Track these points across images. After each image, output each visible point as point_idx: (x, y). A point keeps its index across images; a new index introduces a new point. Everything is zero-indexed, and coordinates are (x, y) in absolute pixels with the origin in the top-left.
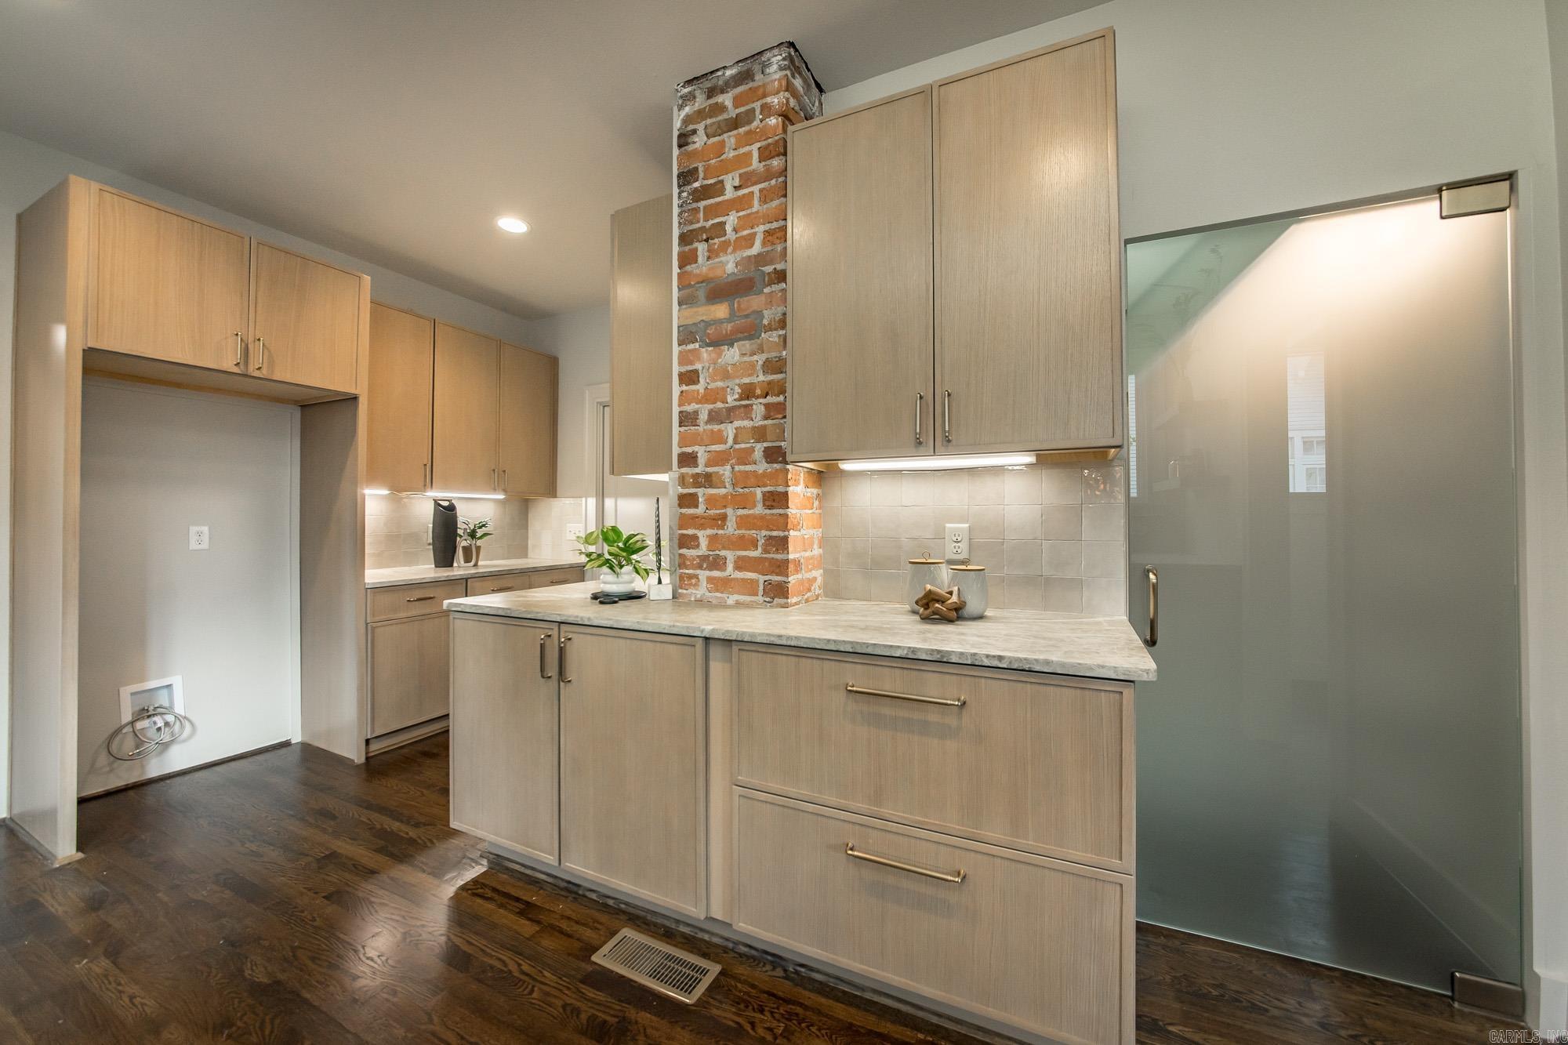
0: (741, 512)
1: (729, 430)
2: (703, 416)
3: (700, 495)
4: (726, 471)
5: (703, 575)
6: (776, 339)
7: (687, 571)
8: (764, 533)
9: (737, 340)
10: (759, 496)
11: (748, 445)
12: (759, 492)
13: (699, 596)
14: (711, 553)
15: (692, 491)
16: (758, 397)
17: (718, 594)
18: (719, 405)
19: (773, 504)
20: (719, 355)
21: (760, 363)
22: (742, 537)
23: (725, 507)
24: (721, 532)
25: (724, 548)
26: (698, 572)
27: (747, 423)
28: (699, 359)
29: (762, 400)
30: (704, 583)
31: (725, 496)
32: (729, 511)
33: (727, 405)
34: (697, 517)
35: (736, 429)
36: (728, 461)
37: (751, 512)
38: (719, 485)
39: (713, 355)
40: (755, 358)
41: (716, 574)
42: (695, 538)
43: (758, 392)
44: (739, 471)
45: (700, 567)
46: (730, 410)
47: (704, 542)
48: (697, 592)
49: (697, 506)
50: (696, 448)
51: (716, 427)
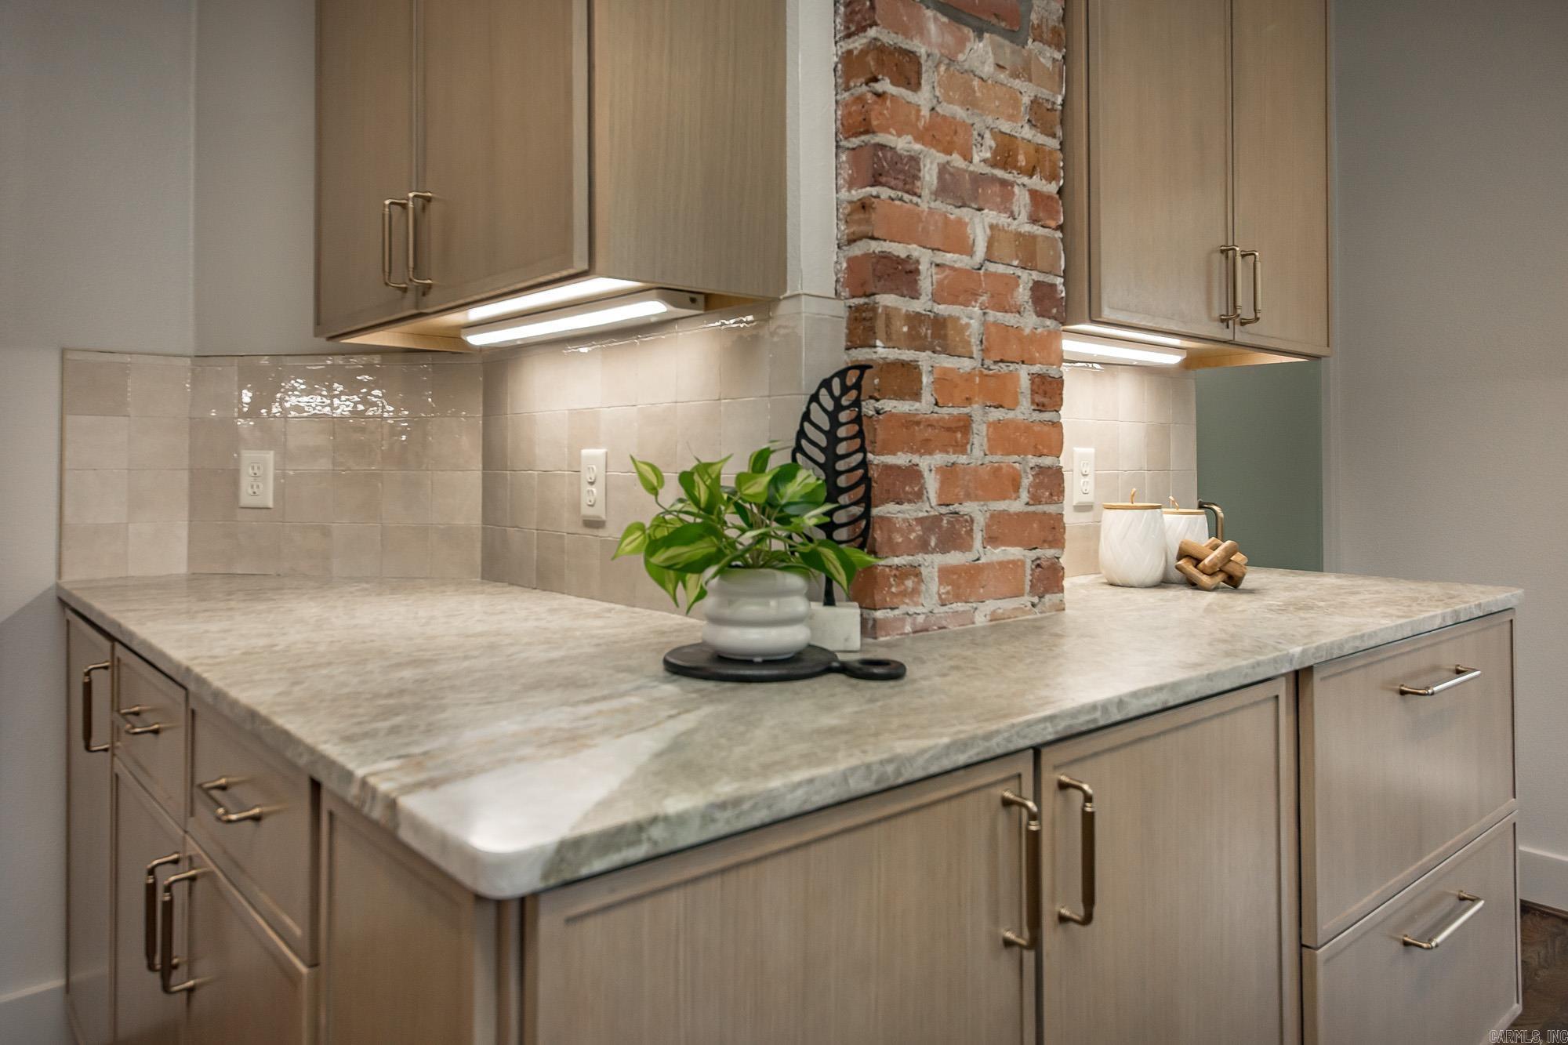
0: (996, 414)
1: (979, 225)
2: (929, 175)
3: (925, 367)
4: (971, 318)
5: (932, 563)
6: (1049, 65)
7: (896, 561)
8: (1033, 460)
9: (993, 30)
10: (1025, 382)
11: (1010, 270)
12: (1024, 373)
13: (920, 619)
14: (944, 510)
15: (907, 355)
16: (1021, 171)
17: (959, 606)
18: (957, 160)
19: (1045, 400)
20: (961, 42)
21: (1026, 100)
22: (996, 471)
23: (969, 400)
24: (962, 459)
25: (969, 497)
26: (919, 558)
27: (1003, 219)
28: (922, 31)
29: (1025, 180)
30: (933, 586)
31: (969, 377)
32: (975, 410)
33: (972, 168)
34: (918, 423)
35: (992, 227)
36: (975, 295)
37: (1011, 415)
38: (960, 350)
39: (949, 39)
40: (1017, 84)
41: (955, 558)
42: (913, 474)
43: (1022, 160)
44: (995, 324)
45: (923, 547)
46: (978, 179)
47: (932, 484)
48: (919, 609)
49: (916, 396)
50: (915, 251)
51: (955, 213)
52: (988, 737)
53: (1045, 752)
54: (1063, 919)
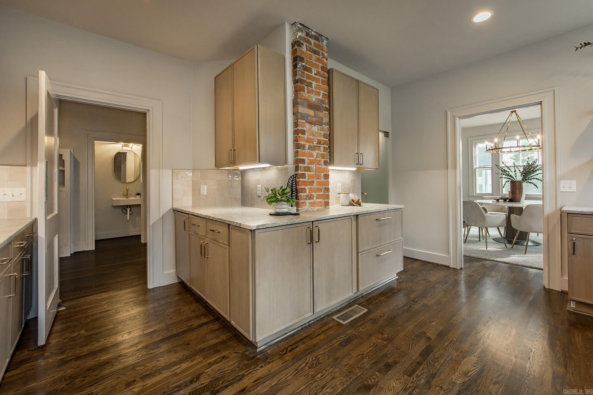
0: (318, 180)
1: (315, 153)
2: (307, 147)
3: (306, 174)
4: (314, 167)
5: (307, 202)
6: (327, 128)
7: (302, 201)
8: (324, 187)
9: (317, 124)
10: (323, 175)
11: (320, 159)
12: (322, 174)
13: (306, 209)
14: (309, 194)
15: (304, 172)
16: (322, 144)
17: (312, 208)
18: (311, 144)
19: (326, 178)
20: (312, 127)
21: (323, 134)
22: (318, 188)
23: (313, 178)
24: (312, 187)
25: (313, 192)
26: (306, 201)
27: (319, 152)
28: (305, 126)
29: (323, 146)
30: (308, 205)
31: (313, 175)
32: (315, 180)
33: (313, 145)
34: (305, 182)
35: (317, 153)
36: (314, 163)
37: (320, 180)
38: (312, 171)
39: (310, 127)
40: (321, 132)
41: (311, 201)
42: (305, 189)
43: (322, 143)
44: (318, 167)
45: (306, 199)
46: (315, 147)
47: (307, 190)
48: (306, 208)
49: (305, 178)
50: (305, 158)
51: (311, 152)
52: (306, 219)
53: (314, 222)
54: (316, 242)
